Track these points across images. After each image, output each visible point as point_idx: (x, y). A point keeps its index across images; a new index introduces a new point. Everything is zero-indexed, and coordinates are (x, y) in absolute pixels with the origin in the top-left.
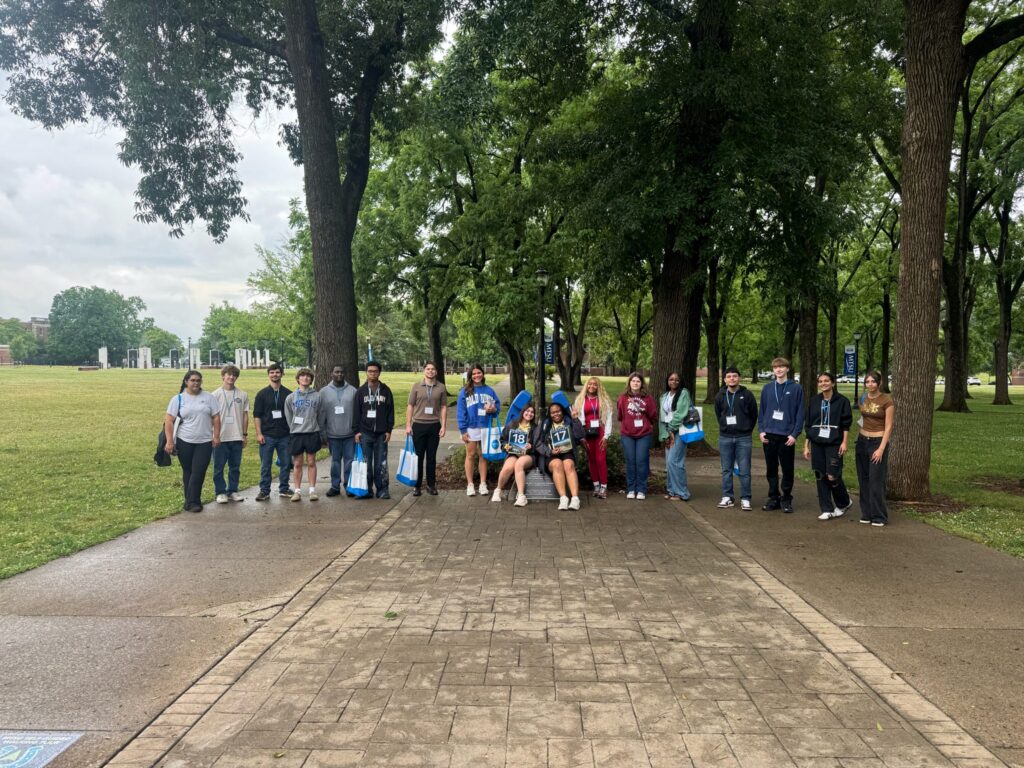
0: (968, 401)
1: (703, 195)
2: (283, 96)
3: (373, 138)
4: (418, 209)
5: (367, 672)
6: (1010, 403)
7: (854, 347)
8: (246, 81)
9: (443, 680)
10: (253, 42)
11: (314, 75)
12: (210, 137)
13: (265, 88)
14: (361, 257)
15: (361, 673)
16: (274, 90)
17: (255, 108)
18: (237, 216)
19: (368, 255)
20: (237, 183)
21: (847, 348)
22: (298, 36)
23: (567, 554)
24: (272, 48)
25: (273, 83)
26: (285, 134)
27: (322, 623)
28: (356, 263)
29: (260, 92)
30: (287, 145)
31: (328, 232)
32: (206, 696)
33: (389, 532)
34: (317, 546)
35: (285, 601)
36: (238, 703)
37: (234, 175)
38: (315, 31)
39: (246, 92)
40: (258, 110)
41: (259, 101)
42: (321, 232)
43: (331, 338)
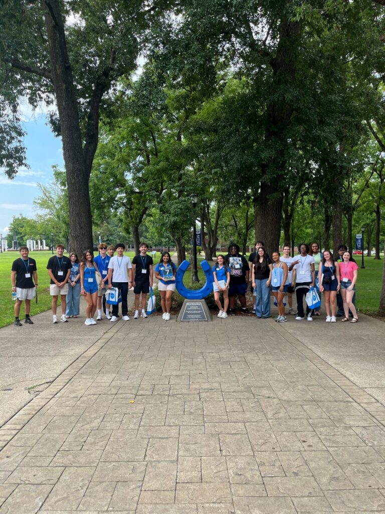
1: (281, 153)
2: (50, 100)
3: (100, 124)
4: (125, 162)
5: (99, 420)
7: (361, 235)
8: (28, 91)
9: (142, 423)
10: (32, 69)
11: (67, 88)
12: (8, 122)
13: (40, 95)
14: (94, 190)
15: (95, 421)
16: (44, 96)
17: (33, 105)
18: (23, 166)
20: (24, 148)
21: (357, 236)
22: (57, 66)
23: (210, 351)
24: (42, 73)
25: (43, 92)
26: (50, 119)
27: (74, 392)
28: (91, 192)
29: (36, 96)
30: (51, 125)
31: (76, 174)
32: (5, 436)
33: (111, 340)
34: (71, 348)
35: (52, 380)
36: (23, 440)
37: (21, 143)
38: (67, 63)
39: (29, 96)
40: (36, 107)
41: (36, 101)
42: (71, 174)
43: (78, 233)
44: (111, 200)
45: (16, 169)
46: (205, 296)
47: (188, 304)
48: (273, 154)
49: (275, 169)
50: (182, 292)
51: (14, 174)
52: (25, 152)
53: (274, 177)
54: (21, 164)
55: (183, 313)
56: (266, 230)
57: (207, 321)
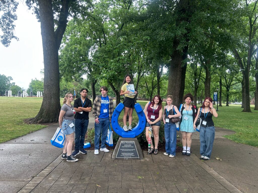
0: (251, 109)
4: (87, 46)
14: (68, 61)
17: (29, 6)
18: (14, 38)
19: (71, 61)
20: (14, 26)
21: (214, 93)
28: (67, 63)
30: (36, 14)
31: (48, 44)
40: (30, 8)
43: (49, 83)
45: (9, 39)
46: (137, 135)
47: (122, 142)
48: (185, 31)
49: (186, 41)
50: (118, 131)
51: (8, 43)
52: (14, 28)
53: (186, 46)
54: (13, 37)
55: (117, 151)
56: (176, 85)
57: (139, 159)
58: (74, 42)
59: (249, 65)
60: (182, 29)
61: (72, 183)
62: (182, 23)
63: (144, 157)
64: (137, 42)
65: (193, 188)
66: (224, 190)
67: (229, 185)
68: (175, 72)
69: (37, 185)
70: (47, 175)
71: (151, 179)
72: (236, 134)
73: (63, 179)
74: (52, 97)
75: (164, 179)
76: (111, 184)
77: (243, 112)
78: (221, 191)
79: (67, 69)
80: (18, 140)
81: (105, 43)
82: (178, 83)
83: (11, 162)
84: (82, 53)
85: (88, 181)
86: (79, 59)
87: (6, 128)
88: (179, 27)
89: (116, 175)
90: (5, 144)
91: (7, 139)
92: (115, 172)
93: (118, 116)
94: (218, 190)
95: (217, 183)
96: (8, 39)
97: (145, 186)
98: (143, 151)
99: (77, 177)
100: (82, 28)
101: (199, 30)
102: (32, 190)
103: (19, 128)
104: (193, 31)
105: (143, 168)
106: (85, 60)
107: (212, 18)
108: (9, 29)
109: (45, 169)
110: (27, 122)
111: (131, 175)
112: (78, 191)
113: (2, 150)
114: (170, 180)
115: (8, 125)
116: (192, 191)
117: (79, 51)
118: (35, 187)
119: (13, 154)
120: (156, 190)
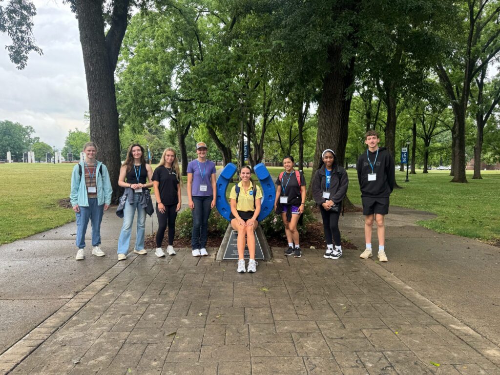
0: (467, 178)
4: (168, 64)
6: (482, 178)
14: (134, 93)
19: (140, 93)
21: (403, 149)
28: (132, 97)
30: (70, 4)
31: (95, 60)
42: (90, 60)
43: (99, 133)
44: (156, 108)
45: (24, 53)
46: (260, 219)
48: (350, 29)
50: (226, 213)
54: (31, 48)
55: (226, 247)
56: (331, 132)
57: (265, 260)
58: (143, 57)
59: (465, 96)
60: (343, 26)
61: (146, 300)
62: (344, 13)
63: (272, 256)
64: (261, 51)
65: (357, 305)
66: (412, 307)
67: (421, 299)
68: (329, 108)
69: (84, 305)
70: (102, 289)
71: (285, 291)
72: (437, 218)
73: (129, 295)
74: (107, 158)
75: (308, 292)
76: (214, 300)
77: (452, 183)
78: (406, 309)
79: (132, 109)
80: (48, 234)
81: (200, 58)
82: (336, 129)
83: (38, 270)
84: (159, 77)
85: (173, 297)
86: (153, 90)
87: (26, 214)
88: (338, 22)
89: (223, 287)
90: (26, 241)
91: (30, 234)
92: (221, 282)
93: (225, 186)
94: (402, 308)
95: (400, 297)
96: (22, 52)
97: (273, 303)
98: (270, 248)
99: (154, 291)
100: (158, 30)
101: (378, 25)
102: (75, 313)
103: (49, 214)
104: (365, 28)
105: (271, 275)
106: (164, 92)
107: (400, 4)
108: (21, 32)
109: (98, 280)
110: (63, 204)
111: (249, 285)
112: (156, 313)
113: (21, 250)
114: (317, 293)
115: (29, 209)
116: (356, 309)
117: (153, 75)
118: (79, 308)
119: (40, 256)
120: (293, 310)
